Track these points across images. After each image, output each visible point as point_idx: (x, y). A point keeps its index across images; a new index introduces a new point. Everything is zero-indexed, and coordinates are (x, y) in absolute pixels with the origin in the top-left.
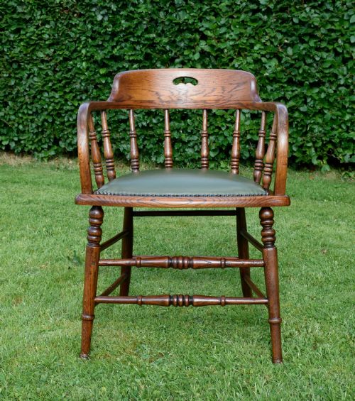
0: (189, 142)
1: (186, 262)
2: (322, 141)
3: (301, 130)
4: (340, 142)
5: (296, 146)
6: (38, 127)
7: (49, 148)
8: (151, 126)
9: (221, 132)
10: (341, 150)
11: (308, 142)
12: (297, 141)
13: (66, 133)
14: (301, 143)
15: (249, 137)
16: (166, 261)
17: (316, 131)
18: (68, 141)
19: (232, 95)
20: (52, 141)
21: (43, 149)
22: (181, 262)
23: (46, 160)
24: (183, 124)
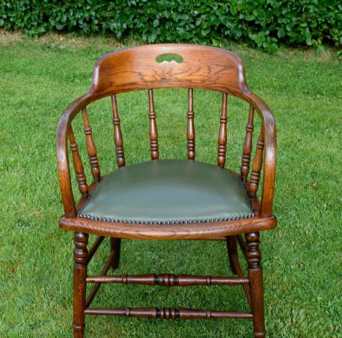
0: (180, 21)
1: (172, 280)
2: (318, 22)
3: (296, 10)
4: (336, 23)
5: (290, 27)
6: (25, 5)
7: (39, 25)
8: (140, 5)
9: (212, 12)
10: (337, 31)
11: (302, 23)
12: (291, 22)
13: (54, 11)
14: (295, 23)
15: (241, 17)
16: (152, 279)
17: (312, 11)
18: (57, 19)
19: (218, 78)
20: (41, 18)
21: (32, 26)
22: (166, 280)
23: (36, 37)
24: (173, 3)
